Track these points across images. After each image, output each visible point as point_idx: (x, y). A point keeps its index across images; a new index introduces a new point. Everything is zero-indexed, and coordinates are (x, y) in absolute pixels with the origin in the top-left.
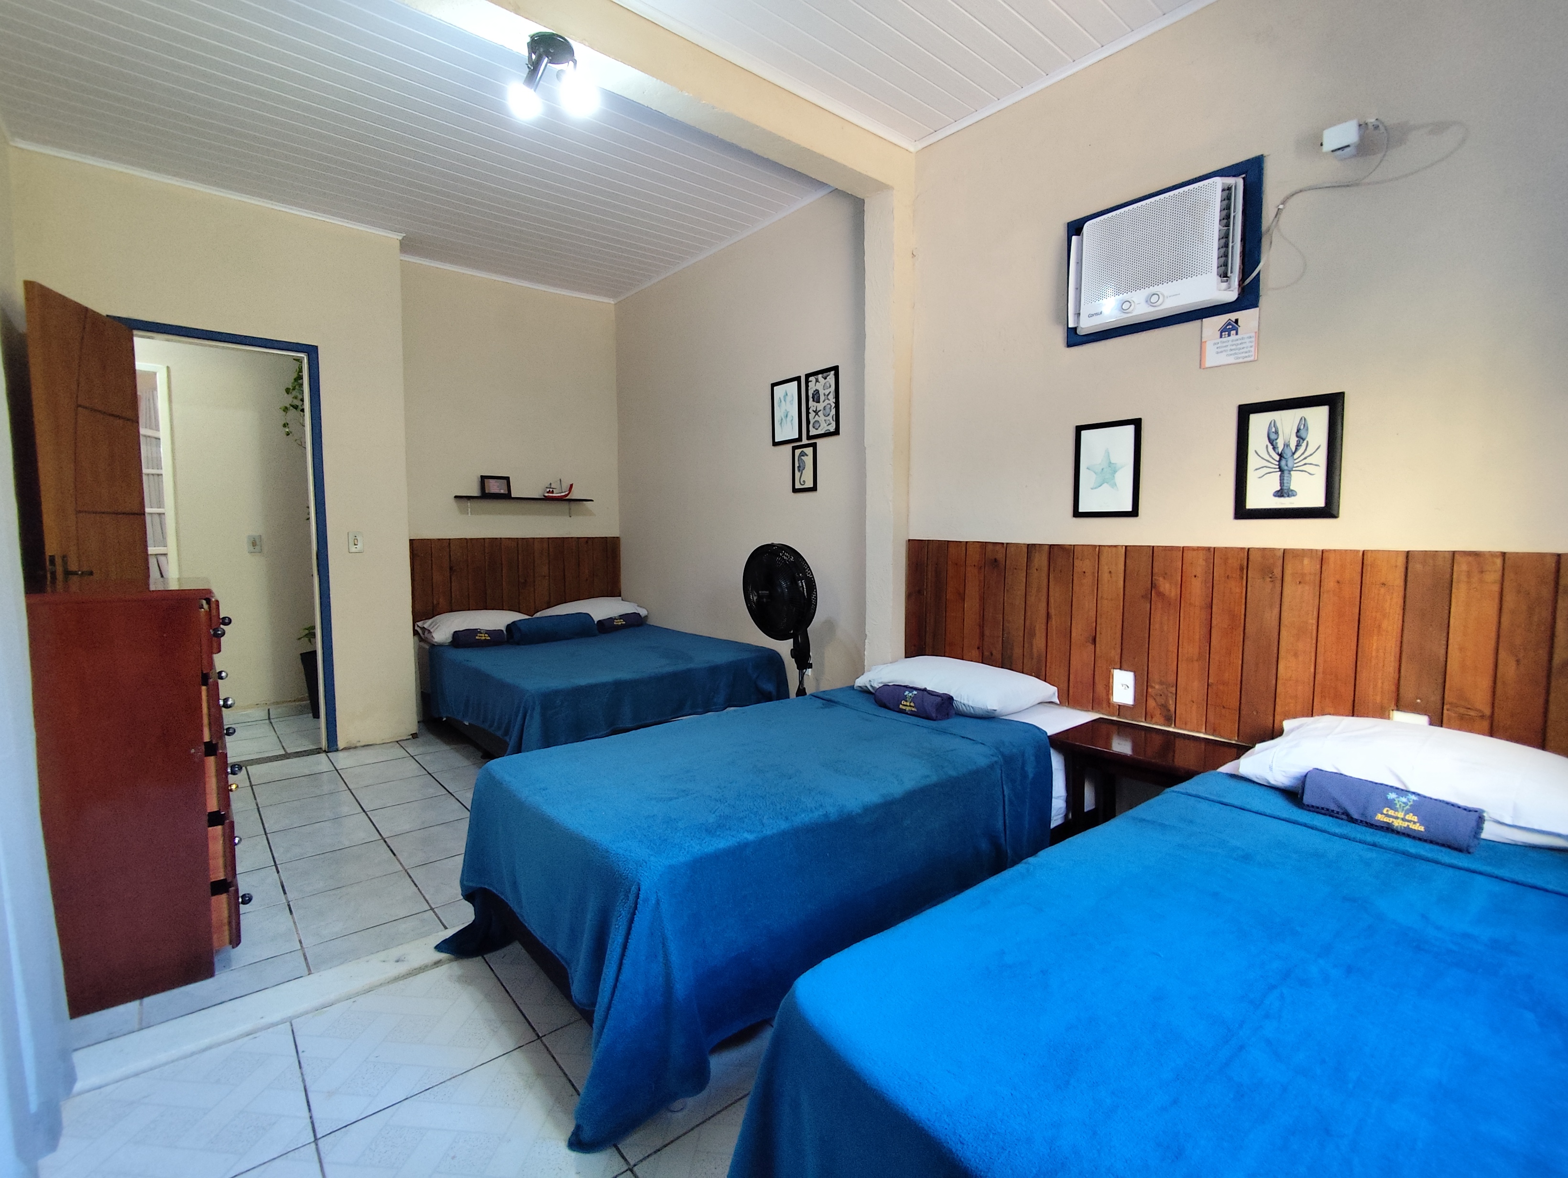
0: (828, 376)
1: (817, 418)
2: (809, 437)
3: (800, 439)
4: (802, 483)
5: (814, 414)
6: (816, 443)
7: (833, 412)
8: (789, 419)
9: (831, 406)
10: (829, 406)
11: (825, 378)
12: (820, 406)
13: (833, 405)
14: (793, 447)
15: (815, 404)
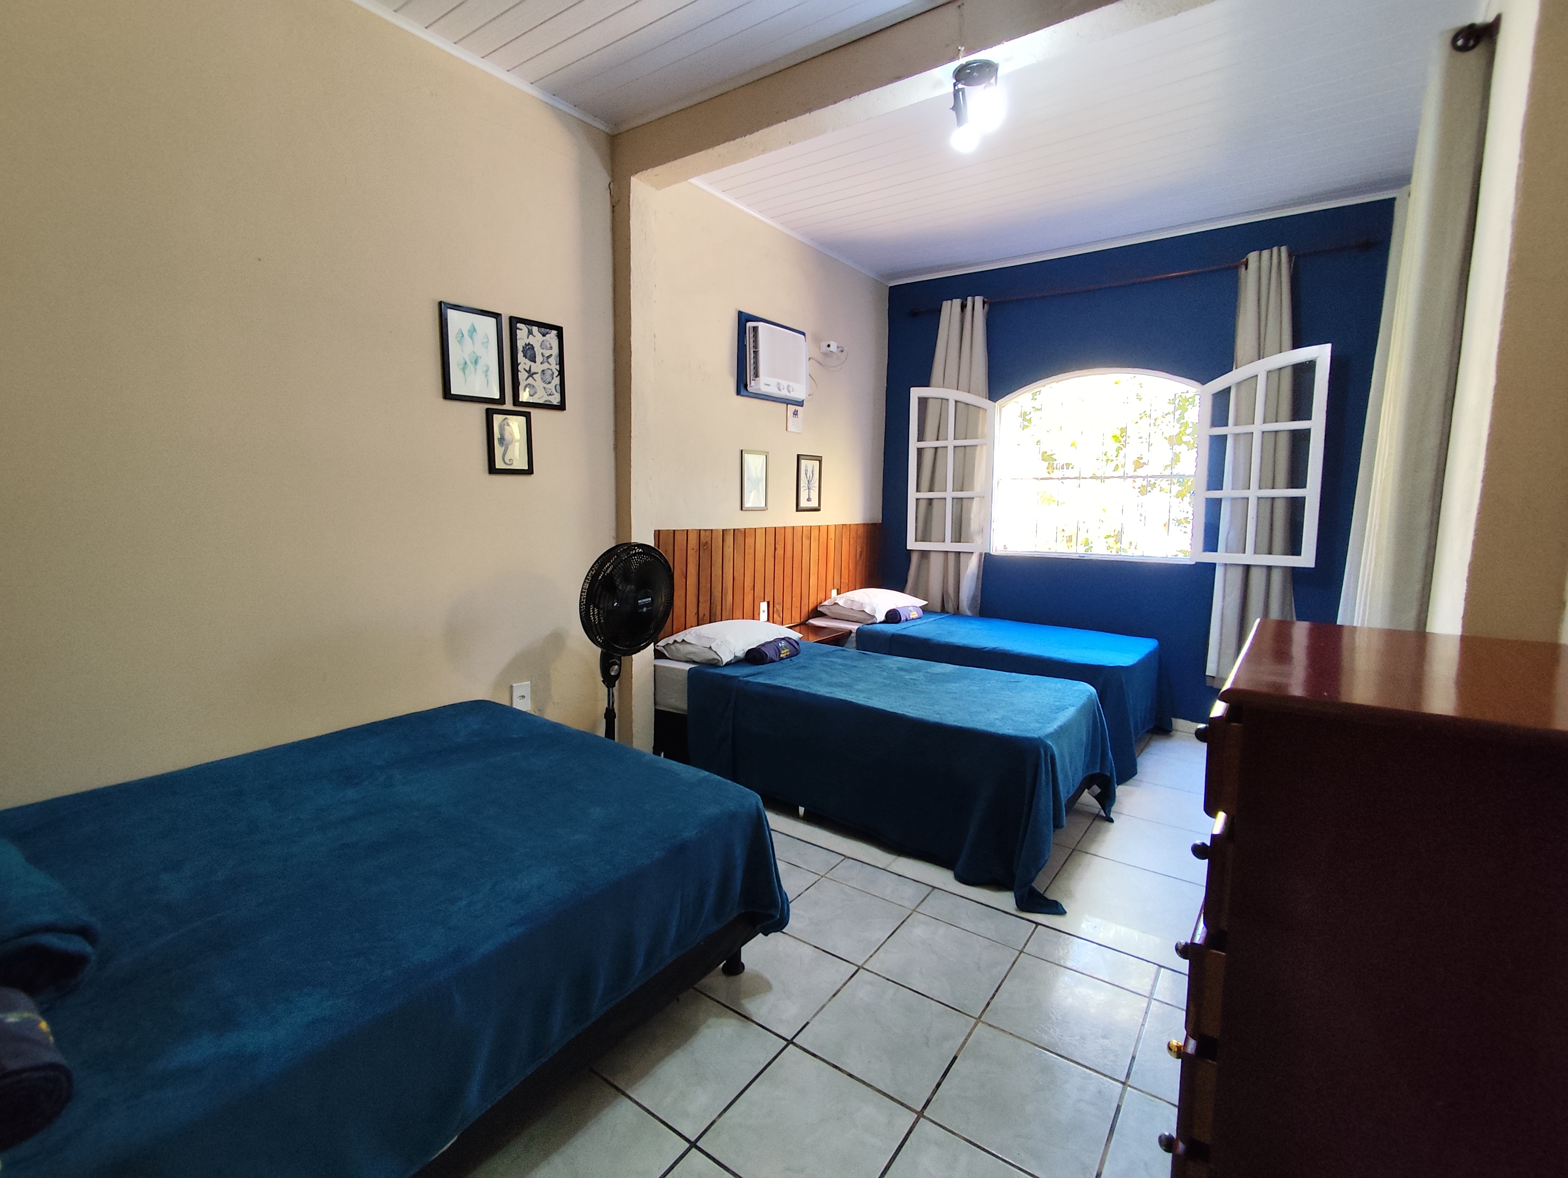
0: (547, 333)
1: (530, 380)
2: (516, 401)
3: (502, 400)
4: (509, 463)
5: (527, 375)
6: (530, 413)
7: (557, 381)
8: (480, 367)
9: (553, 373)
10: (550, 372)
11: (544, 335)
12: (536, 367)
13: (556, 373)
14: (487, 410)
15: (529, 363)
